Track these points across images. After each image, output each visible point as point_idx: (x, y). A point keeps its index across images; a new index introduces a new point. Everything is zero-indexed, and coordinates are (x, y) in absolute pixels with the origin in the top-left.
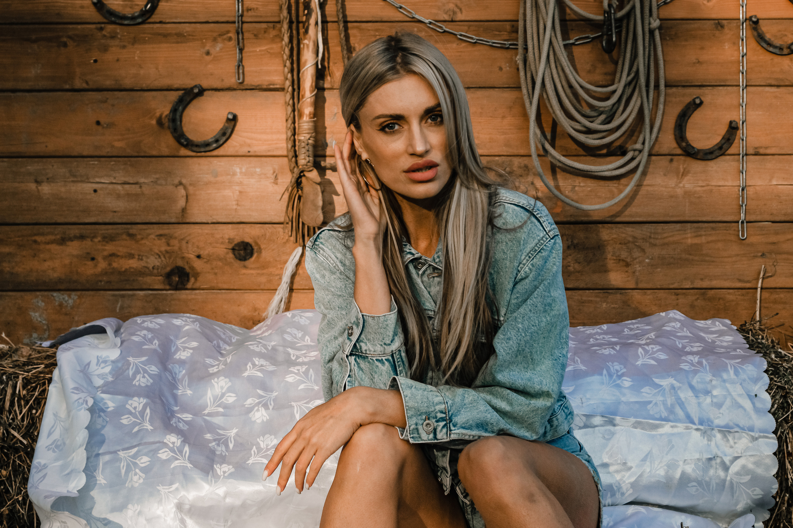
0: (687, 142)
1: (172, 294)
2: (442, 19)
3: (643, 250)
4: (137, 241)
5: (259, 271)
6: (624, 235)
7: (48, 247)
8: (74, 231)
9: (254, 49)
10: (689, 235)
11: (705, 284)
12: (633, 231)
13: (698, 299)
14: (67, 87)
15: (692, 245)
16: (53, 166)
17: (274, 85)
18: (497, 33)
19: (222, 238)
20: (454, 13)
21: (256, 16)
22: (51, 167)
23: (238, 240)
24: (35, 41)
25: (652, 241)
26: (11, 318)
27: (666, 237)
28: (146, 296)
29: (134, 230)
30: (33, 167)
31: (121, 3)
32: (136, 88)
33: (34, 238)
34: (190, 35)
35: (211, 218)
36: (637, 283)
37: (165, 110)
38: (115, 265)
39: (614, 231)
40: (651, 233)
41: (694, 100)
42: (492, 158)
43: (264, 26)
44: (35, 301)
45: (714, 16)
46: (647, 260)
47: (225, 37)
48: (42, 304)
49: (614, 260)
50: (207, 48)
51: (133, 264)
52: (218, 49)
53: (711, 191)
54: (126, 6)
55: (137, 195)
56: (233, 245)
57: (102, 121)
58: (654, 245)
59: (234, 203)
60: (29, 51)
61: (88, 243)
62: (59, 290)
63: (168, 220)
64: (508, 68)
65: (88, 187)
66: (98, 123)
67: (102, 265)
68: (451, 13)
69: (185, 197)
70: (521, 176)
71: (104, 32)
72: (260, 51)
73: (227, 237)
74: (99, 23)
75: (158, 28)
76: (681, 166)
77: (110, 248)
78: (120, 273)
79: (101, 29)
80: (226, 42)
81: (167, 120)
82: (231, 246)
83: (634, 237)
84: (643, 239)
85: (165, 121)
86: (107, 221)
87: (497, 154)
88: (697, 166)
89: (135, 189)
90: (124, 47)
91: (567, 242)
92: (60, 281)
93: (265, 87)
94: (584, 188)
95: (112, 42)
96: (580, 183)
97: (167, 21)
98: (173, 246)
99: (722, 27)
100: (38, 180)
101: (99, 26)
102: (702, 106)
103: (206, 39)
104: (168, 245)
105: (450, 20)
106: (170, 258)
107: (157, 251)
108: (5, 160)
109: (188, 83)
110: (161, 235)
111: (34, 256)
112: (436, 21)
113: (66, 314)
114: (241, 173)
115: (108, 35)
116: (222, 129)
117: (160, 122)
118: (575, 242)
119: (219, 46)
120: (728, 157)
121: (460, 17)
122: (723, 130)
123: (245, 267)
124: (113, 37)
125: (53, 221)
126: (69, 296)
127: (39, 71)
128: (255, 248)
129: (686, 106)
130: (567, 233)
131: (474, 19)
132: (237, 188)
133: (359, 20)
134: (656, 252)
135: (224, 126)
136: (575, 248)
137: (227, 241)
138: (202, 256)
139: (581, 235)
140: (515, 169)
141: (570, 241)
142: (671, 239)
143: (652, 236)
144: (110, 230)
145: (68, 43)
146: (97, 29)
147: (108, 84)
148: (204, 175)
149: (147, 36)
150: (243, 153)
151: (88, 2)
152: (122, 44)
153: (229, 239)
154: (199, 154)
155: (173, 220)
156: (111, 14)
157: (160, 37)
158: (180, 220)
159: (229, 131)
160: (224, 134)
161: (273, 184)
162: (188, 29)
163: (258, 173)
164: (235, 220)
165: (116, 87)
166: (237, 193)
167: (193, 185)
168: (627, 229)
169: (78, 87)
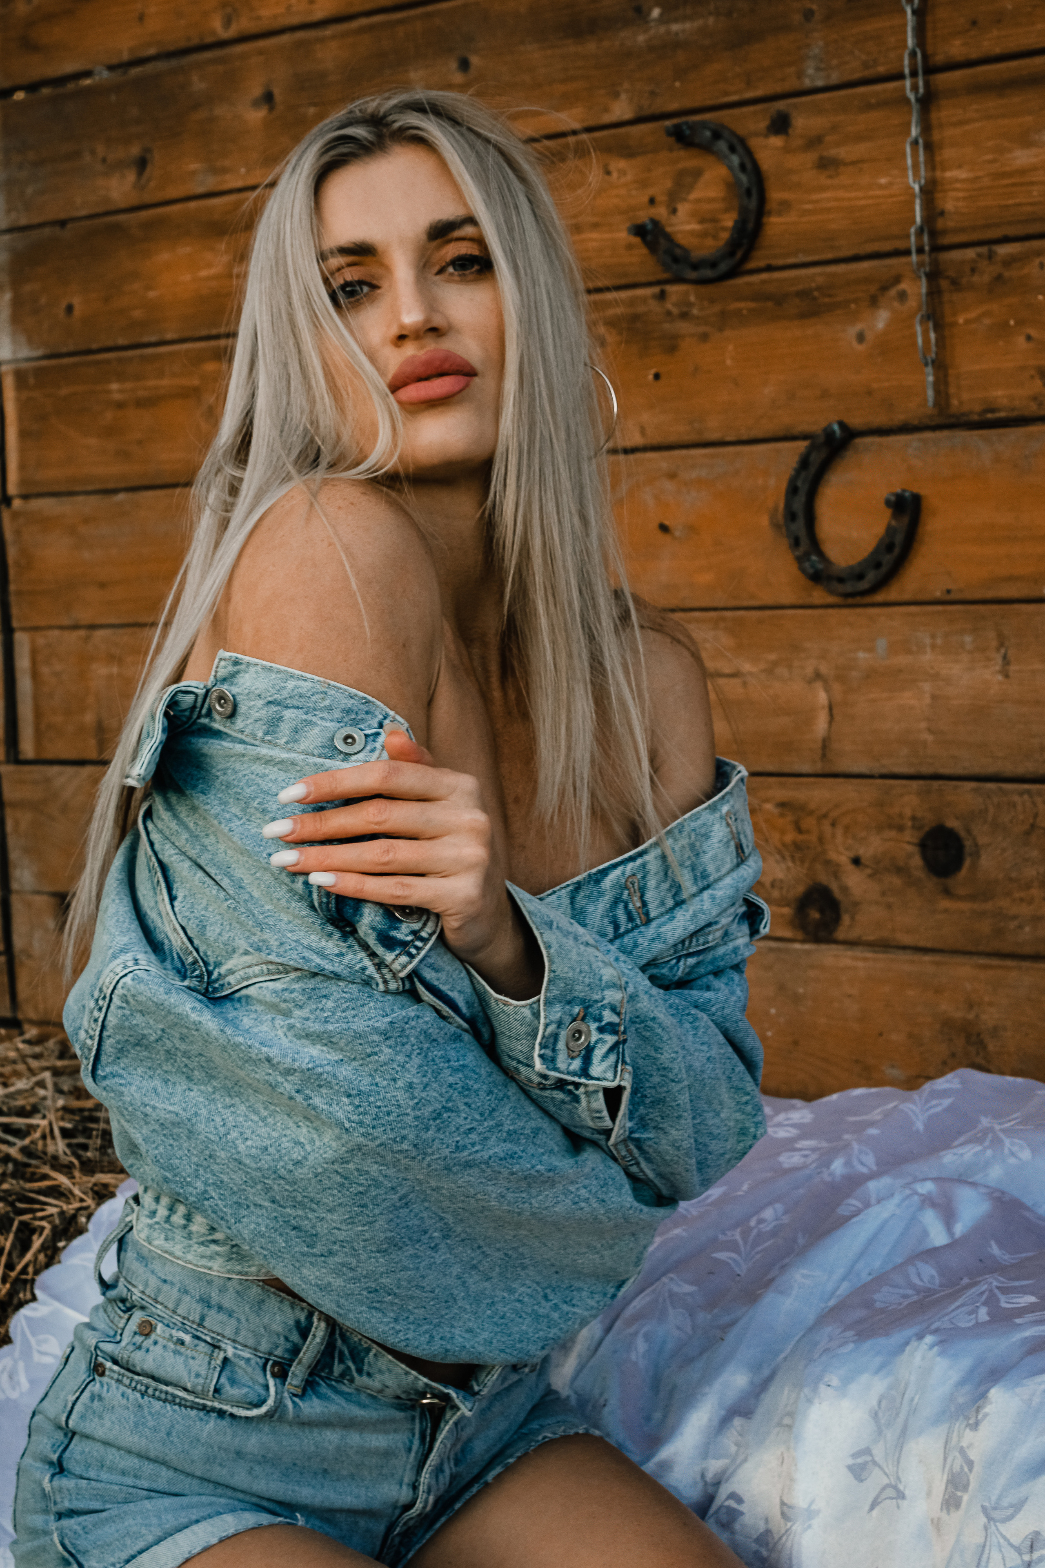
1: (808, 953)
5: (977, 906)
9: (954, 319)
17: (993, 411)
19: (901, 815)
21: (956, 231)
23: (930, 821)
31: (697, 227)
32: (729, 439)
34: (824, 296)
35: (878, 764)
43: (970, 253)
47: (893, 292)
50: (860, 325)
52: (880, 325)
54: (704, 235)
55: (739, 704)
56: (922, 834)
57: (669, 522)
59: (923, 725)
63: (797, 768)
66: (664, 528)
69: (826, 711)
71: (669, 306)
72: (967, 322)
73: (908, 812)
74: (658, 283)
75: (764, 282)
79: (662, 296)
80: (896, 304)
81: (784, 517)
82: (918, 837)
85: (781, 516)
89: (736, 689)
90: (705, 337)
93: (975, 418)
95: (684, 327)
97: (780, 262)
98: (808, 833)
101: (656, 290)
103: (856, 301)
104: (799, 830)
106: (802, 861)
107: (778, 844)
110: (783, 804)
114: (933, 647)
115: (675, 311)
116: (885, 534)
117: (775, 523)
119: (882, 319)
123: (947, 892)
124: (682, 316)
128: (968, 843)
132: (927, 687)
135: (889, 526)
137: (909, 824)
138: (863, 861)
145: (609, 339)
146: (654, 296)
147: (679, 431)
148: (861, 655)
149: (744, 306)
150: (938, 594)
151: (623, 235)
152: (702, 329)
153: (914, 818)
154: (850, 601)
155: (806, 768)
156: (676, 260)
157: (770, 304)
158: (819, 767)
159: (899, 539)
160: (890, 547)
161: (1000, 678)
162: (820, 280)
163: (969, 647)
164: (925, 770)
165: (693, 438)
166: (927, 700)
167: (840, 678)
169: (628, 442)
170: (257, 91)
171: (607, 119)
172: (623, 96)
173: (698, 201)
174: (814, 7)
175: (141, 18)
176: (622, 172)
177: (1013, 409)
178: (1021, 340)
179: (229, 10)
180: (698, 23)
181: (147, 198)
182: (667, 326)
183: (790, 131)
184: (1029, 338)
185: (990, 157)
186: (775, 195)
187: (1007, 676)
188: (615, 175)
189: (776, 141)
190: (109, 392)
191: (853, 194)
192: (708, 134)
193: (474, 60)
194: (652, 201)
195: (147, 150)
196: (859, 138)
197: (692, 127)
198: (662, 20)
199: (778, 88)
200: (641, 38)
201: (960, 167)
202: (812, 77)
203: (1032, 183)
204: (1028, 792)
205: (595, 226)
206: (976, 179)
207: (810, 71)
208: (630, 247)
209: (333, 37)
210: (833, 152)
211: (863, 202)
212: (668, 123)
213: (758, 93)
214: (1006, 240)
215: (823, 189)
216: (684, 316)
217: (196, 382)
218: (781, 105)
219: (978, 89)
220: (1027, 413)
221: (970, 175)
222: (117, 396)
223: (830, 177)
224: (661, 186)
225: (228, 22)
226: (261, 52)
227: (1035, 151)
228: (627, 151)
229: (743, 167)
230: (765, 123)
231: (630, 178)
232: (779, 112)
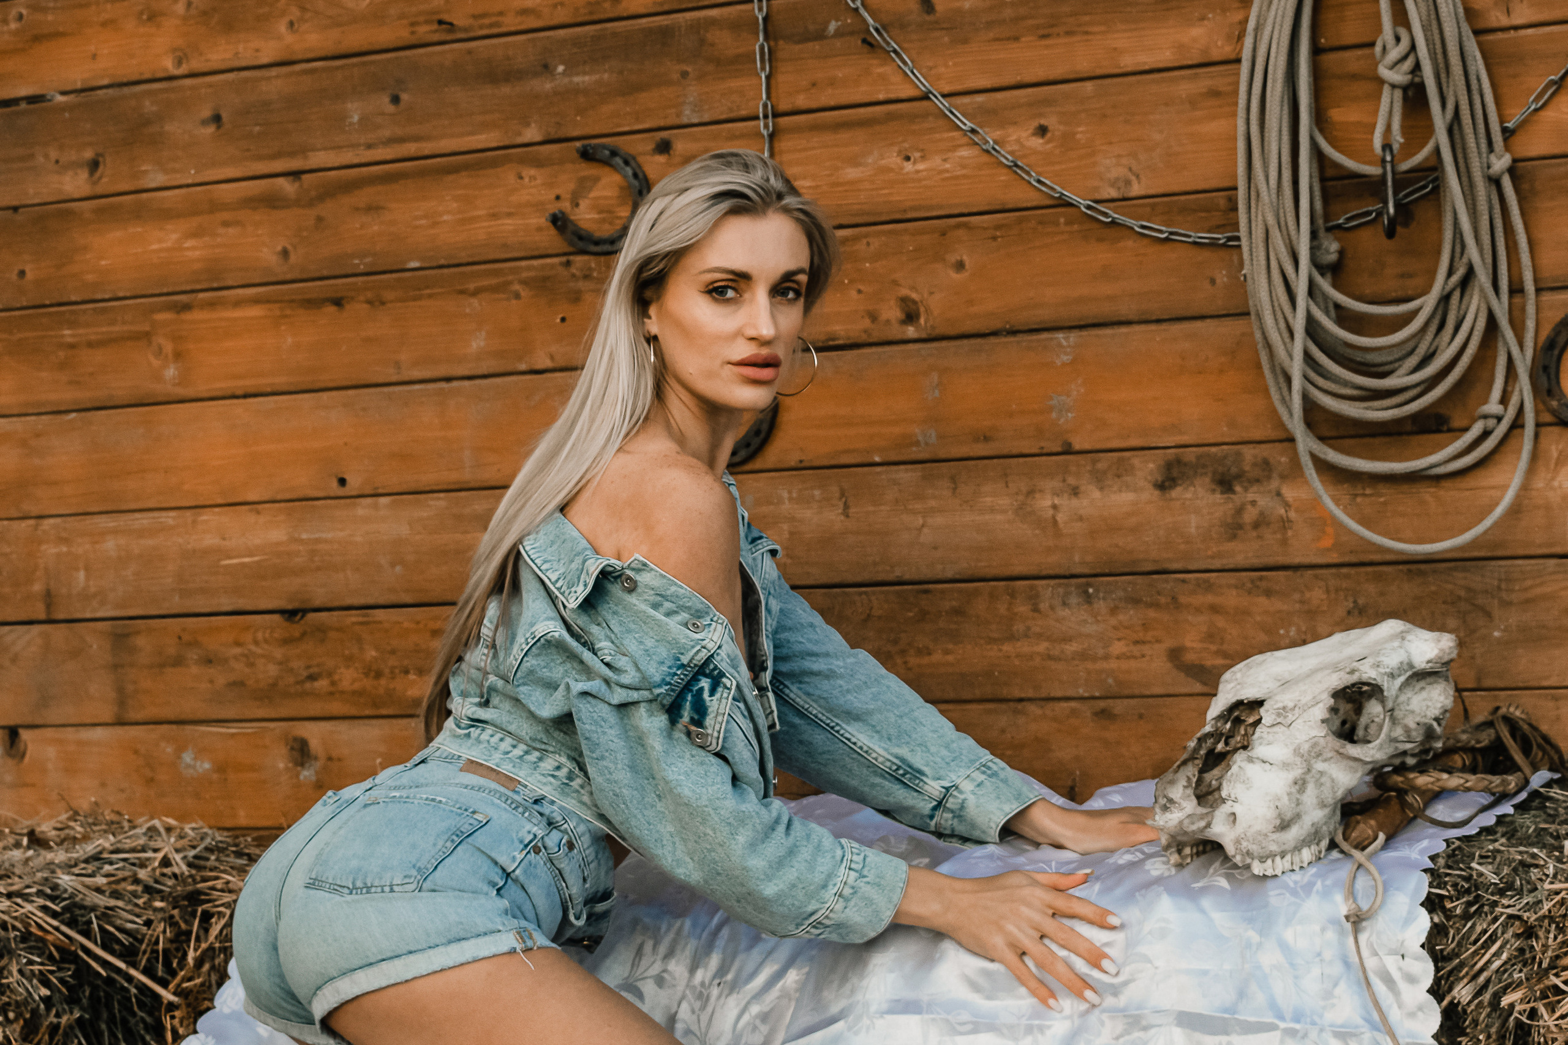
0: (1560, 399)
2: (1106, 196)
3: (1489, 615)
6: (1450, 587)
12: (1465, 578)
14: (523, 367)
17: (833, 339)
18: (1203, 214)
20: (1128, 183)
24: (474, 294)
25: (1504, 595)
27: (1531, 587)
31: (596, 216)
36: (1479, 679)
39: (1430, 579)
40: (1500, 580)
42: (1206, 449)
46: (1496, 634)
54: (603, 221)
58: (1506, 604)
60: (468, 310)
64: (1225, 279)
68: (1121, 184)
70: (1258, 481)
71: (573, 270)
74: (565, 254)
76: (1553, 447)
79: (568, 264)
83: (1469, 589)
84: (1486, 592)
87: (1212, 441)
91: (1346, 604)
94: (1373, 498)
95: (585, 286)
96: (1364, 489)
101: (564, 259)
105: (1120, 196)
108: (442, 495)
112: (1097, 202)
114: (790, 499)
115: (578, 273)
118: (1361, 601)
121: (1136, 190)
127: (482, 344)
129: (1554, 329)
130: (1344, 585)
131: (1160, 191)
132: (785, 527)
133: (966, 211)
134: (1514, 618)
136: (1360, 613)
139: (1371, 588)
140: (1247, 468)
141: (1351, 599)
142: (1538, 591)
143: (1503, 586)
145: (523, 294)
146: (561, 264)
150: (793, 464)
151: (543, 221)
156: (581, 238)
159: (765, 427)
160: (757, 433)
161: (842, 518)
163: (817, 498)
168: (1455, 574)
169: (540, 366)
170: (206, 113)
171: (520, 140)
172: (533, 125)
173: (597, 198)
174: (689, 69)
175: (94, 57)
176: (533, 178)
177: (849, 338)
178: (853, 293)
179: (178, 54)
180: (595, 77)
181: (99, 190)
182: (572, 284)
183: (671, 152)
184: (859, 291)
185: (827, 172)
187: (847, 516)
188: (527, 180)
189: (661, 159)
190: (63, 336)
192: (607, 152)
193: (405, 97)
194: (558, 198)
195: (98, 155)
197: (594, 147)
198: (564, 73)
199: (662, 123)
200: (548, 86)
201: (805, 178)
202: (689, 115)
203: (859, 190)
204: (865, 593)
205: (510, 215)
206: (817, 187)
207: (687, 112)
208: (539, 229)
209: (277, 77)
212: (578, 144)
213: (645, 126)
214: (841, 227)
216: (586, 277)
217: (147, 328)
218: (664, 135)
219: (815, 128)
220: (860, 341)
221: (813, 184)
222: (69, 340)
224: (566, 188)
225: (179, 62)
226: (210, 86)
227: (861, 169)
228: (536, 163)
229: (635, 175)
230: (650, 146)
231: (539, 182)
232: (662, 139)
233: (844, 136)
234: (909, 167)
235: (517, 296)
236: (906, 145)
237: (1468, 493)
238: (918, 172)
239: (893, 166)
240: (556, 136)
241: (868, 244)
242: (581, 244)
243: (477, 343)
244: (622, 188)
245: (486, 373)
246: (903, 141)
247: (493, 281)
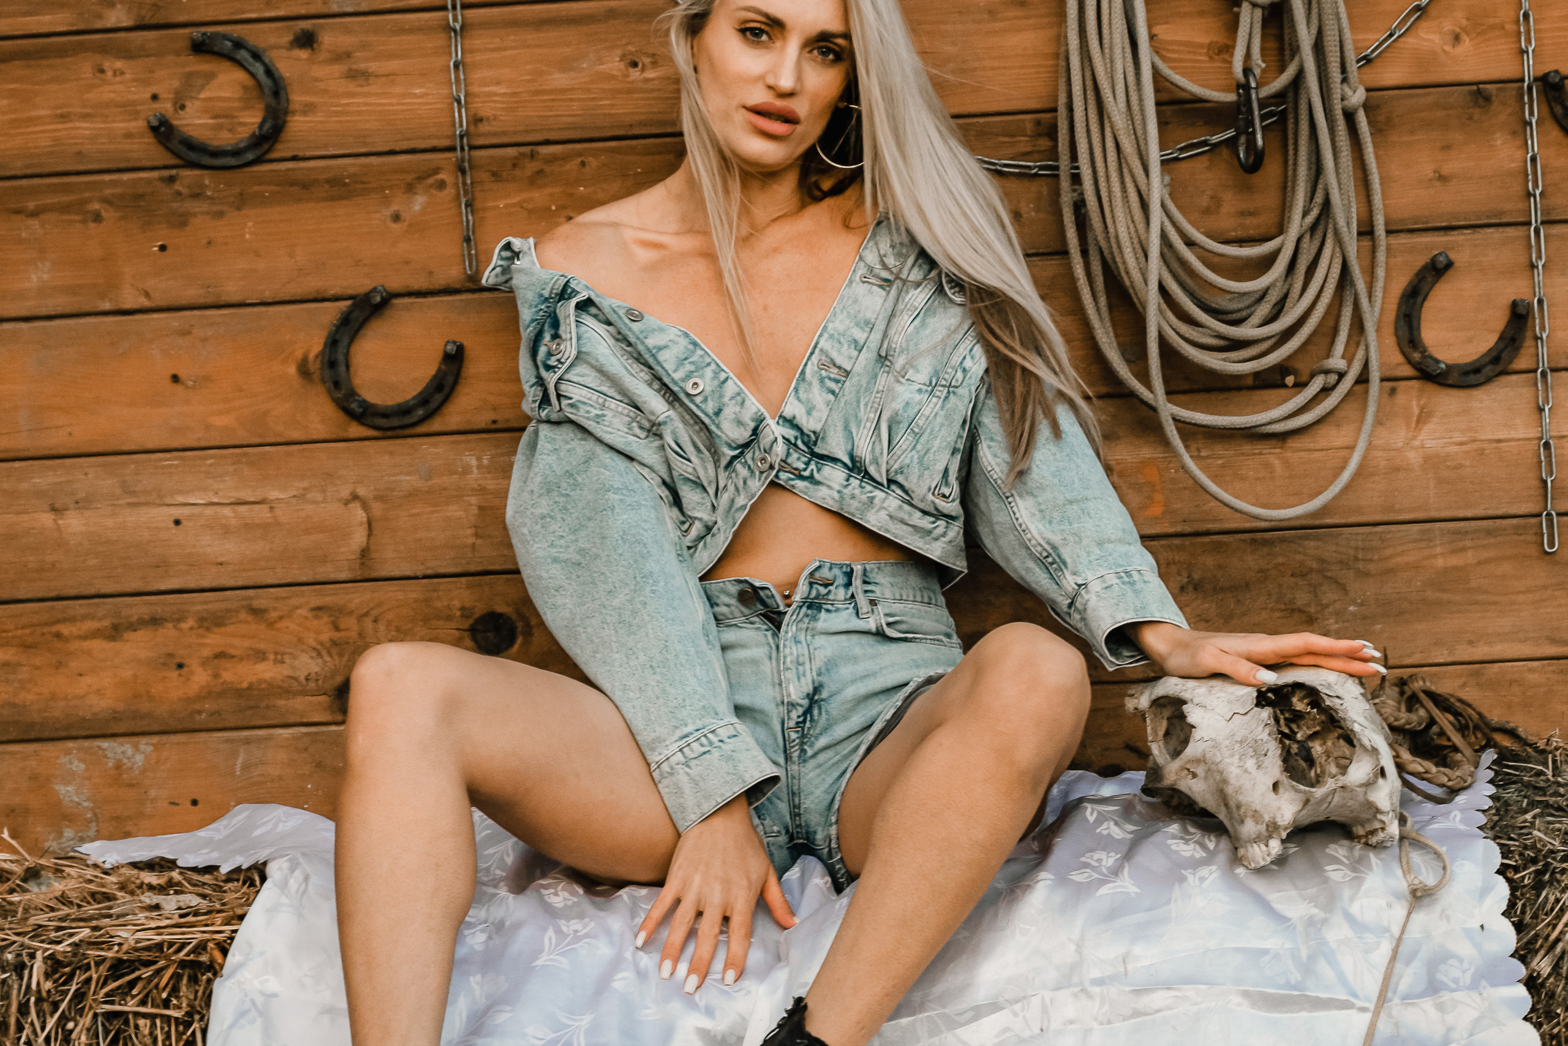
0: (1424, 350)
3: (1343, 588)
4: (271, 625)
6: (1298, 557)
7: (87, 644)
8: (138, 608)
9: (495, 204)
10: (1438, 550)
11: (1480, 652)
12: (1317, 548)
13: (1464, 685)
14: (107, 306)
15: (1446, 570)
16: (86, 474)
18: (1006, 139)
19: (449, 607)
21: (495, 134)
22: (83, 477)
23: (480, 610)
24: (34, 214)
25: (1361, 565)
26: (17, 800)
27: (1392, 556)
28: (295, 738)
29: (261, 599)
30: (45, 477)
31: (210, 122)
32: (249, 301)
33: (55, 629)
34: (356, 182)
35: (422, 567)
37: (314, 344)
38: (227, 676)
39: (1277, 549)
40: (1357, 549)
41: (1433, 260)
43: (512, 152)
44: (64, 760)
45: (1467, 77)
46: (1351, 608)
47: (431, 181)
48: (78, 767)
49: (1282, 611)
50: (394, 208)
51: (266, 671)
52: (417, 208)
53: (1481, 452)
54: (218, 128)
55: (265, 527)
56: (471, 621)
57: (182, 374)
58: (1363, 575)
59: (469, 532)
60: (24, 234)
61: (168, 632)
62: (114, 735)
63: (333, 576)
64: (1033, 213)
65: (163, 515)
66: (175, 379)
67: (200, 678)
69: (366, 526)
71: (177, 186)
72: (506, 206)
73: (457, 603)
74: (165, 167)
75: (288, 170)
76: (1414, 404)
77: (215, 640)
78: (239, 693)
79: (172, 180)
80: (433, 191)
81: (318, 365)
82: (467, 624)
83: (1322, 561)
84: (1341, 562)
85: (314, 366)
86: (206, 584)
88: (1449, 401)
89: (261, 513)
90: (220, 215)
91: (1179, 578)
92: (116, 717)
94: (1210, 461)
95: (195, 206)
96: (1199, 450)
97: (308, 154)
98: (347, 629)
99: (1487, 99)
100: (57, 506)
101: (166, 173)
102: (1451, 272)
103: (391, 188)
104: (337, 629)
106: (341, 655)
107: (313, 644)
109: (361, 284)
110: (319, 609)
111: (59, 665)
113: (131, 785)
114: (479, 467)
115: (185, 191)
116: (435, 377)
117: (304, 371)
118: (1196, 576)
119: (419, 202)
120: (1514, 377)
122: (1498, 320)
124: (196, 196)
125: (92, 591)
126: (136, 747)
127: (45, 276)
128: (520, 625)
129: (1417, 275)
130: (1177, 558)
134: (1372, 590)
135: (439, 370)
136: (1195, 589)
137: (458, 613)
139: (1209, 561)
141: (1185, 574)
142: (1399, 559)
143: (1360, 556)
144: (212, 603)
145: (104, 214)
146: (162, 179)
147: (192, 294)
148: (403, 477)
149: (267, 190)
150: (482, 426)
151: (139, 125)
152: (215, 208)
153: (463, 609)
154: (389, 433)
155: (343, 576)
156: (190, 148)
157: (296, 188)
158: (358, 574)
159: (449, 380)
160: (440, 387)
162: (352, 170)
164: (472, 568)
165: (210, 300)
166: (474, 510)
167: (379, 498)
168: (1306, 543)
169: (128, 304)
171: (99, 25)
172: (119, 6)
173: (210, 99)
176: (119, 72)
183: (315, 46)
185: (528, 77)
186: (297, 98)
188: (109, 74)
189: (303, 54)
191: (383, 101)
192: (229, 44)
194: (155, 97)
196: (391, 56)
197: (214, 36)
199: (303, 11)
201: (498, 83)
202: (340, 4)
203: (570, 100)
205: (86, 117)
206: (514, 94)
208: (129, 135)
210: (362, 66)
211: (396, 108)
213: (281, 13)
214: (547, 142)
215: (353, 95)
218: (306, 25)
221: (508, 91)
223: (362, 86)
224: (167, 82)
227: (572, 74)
228: (127, 54)
229: (267, 73)
230: (287, 38)
231: (128, 76)
232: (302, 30)
233: (552, 34)
234: (635, 74)
235: (98, 218)
236: (631, 48)
237: (1318, 454)
238: (647, 80)
239: (615, 73)
240: (153, 21)
241: (583, 164)
242: (193, 156)
243: (38, 276)
244: (245, 88)
245: (53, 313)
246: (628, 44)
247: (65, 198)
